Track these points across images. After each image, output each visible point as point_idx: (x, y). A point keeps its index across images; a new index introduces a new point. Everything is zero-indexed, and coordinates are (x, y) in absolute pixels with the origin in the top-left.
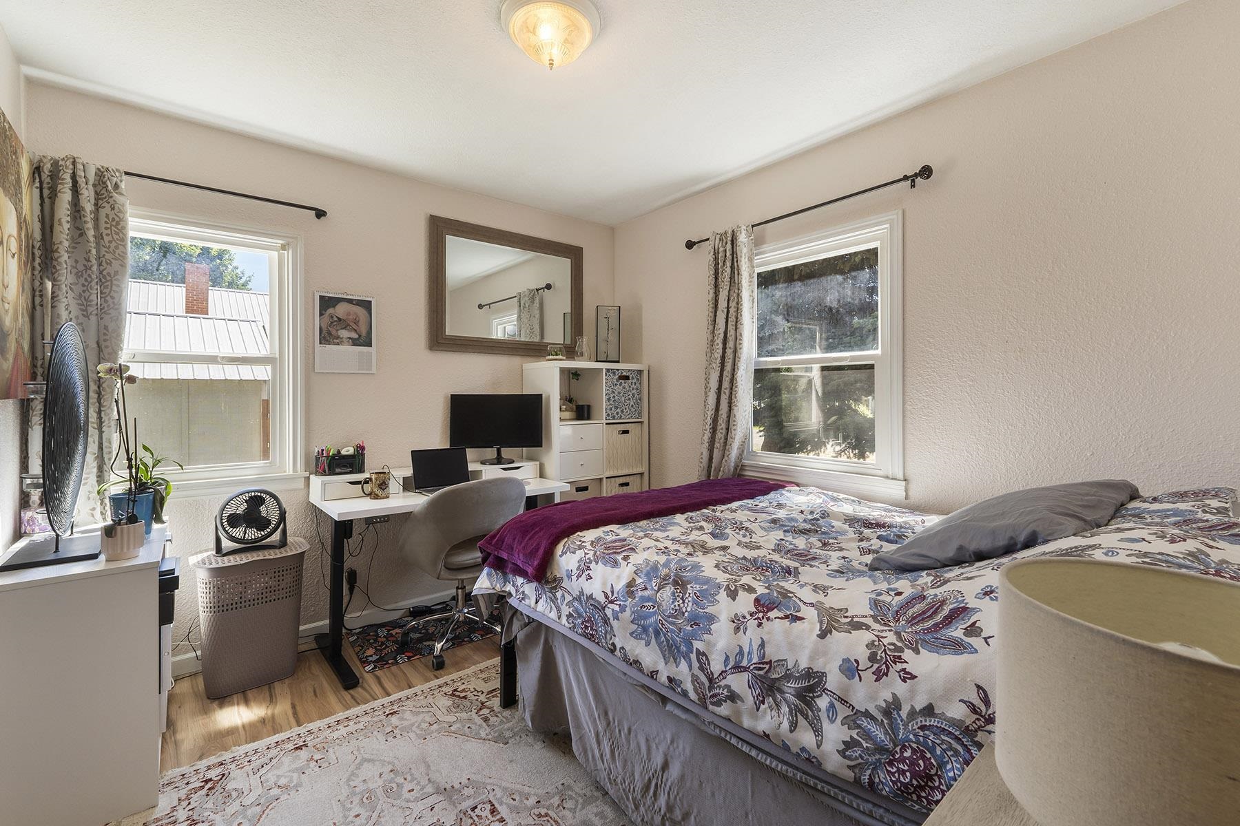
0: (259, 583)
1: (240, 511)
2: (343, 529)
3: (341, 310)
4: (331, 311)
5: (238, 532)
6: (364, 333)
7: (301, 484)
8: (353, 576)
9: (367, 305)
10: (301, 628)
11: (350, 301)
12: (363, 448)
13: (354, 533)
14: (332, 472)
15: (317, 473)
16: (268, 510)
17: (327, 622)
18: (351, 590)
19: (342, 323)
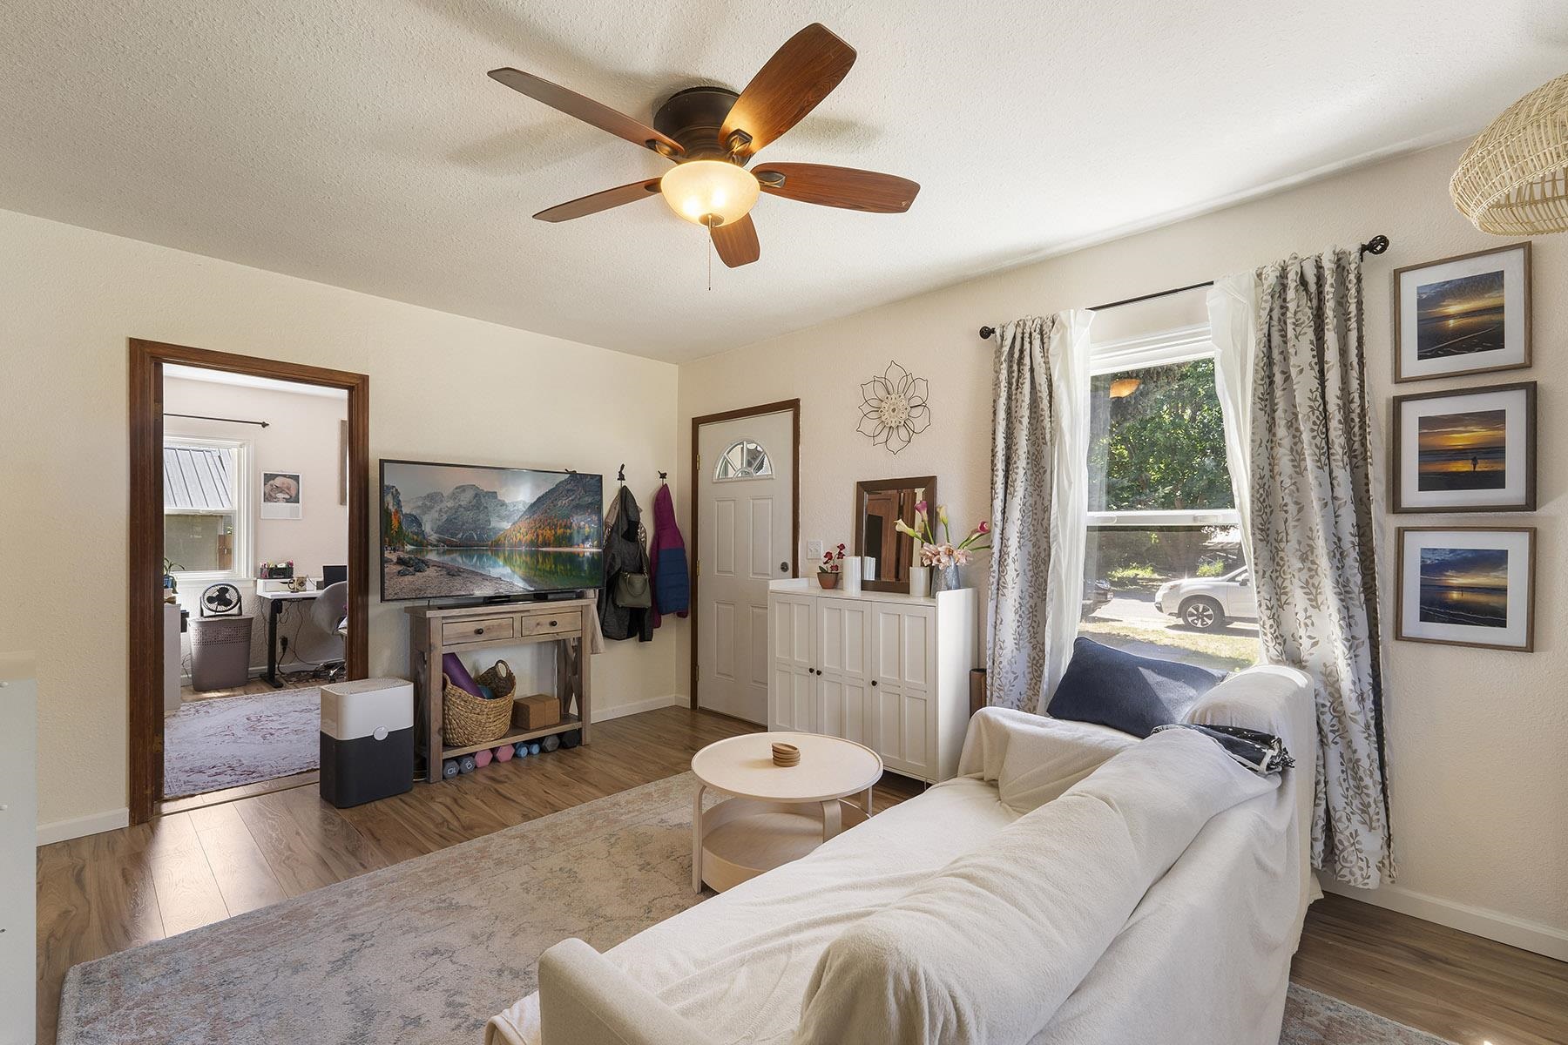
0: (225, 632)
1: (214, 595)
2: (277, 605)
3: (278, 482)
4: (271, 482)
5: (213, 606)
6: (294, 495)
7: (252, 584)
8: (285, 641)
9: (296, 478)
10: (250, 669)
11: (285, 476)
12: (292, 564)
13: (284, 610)
14: (271, 578)
15: (261, 578)
16: (231, 595)
17: (267, 667)
18: (284, 649)
19: (279, 489)
